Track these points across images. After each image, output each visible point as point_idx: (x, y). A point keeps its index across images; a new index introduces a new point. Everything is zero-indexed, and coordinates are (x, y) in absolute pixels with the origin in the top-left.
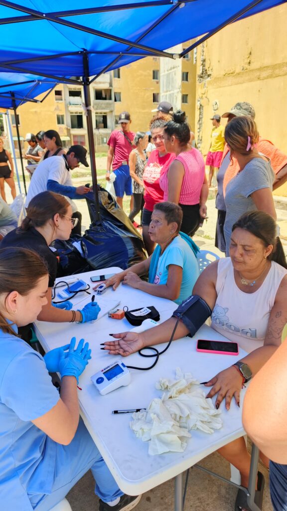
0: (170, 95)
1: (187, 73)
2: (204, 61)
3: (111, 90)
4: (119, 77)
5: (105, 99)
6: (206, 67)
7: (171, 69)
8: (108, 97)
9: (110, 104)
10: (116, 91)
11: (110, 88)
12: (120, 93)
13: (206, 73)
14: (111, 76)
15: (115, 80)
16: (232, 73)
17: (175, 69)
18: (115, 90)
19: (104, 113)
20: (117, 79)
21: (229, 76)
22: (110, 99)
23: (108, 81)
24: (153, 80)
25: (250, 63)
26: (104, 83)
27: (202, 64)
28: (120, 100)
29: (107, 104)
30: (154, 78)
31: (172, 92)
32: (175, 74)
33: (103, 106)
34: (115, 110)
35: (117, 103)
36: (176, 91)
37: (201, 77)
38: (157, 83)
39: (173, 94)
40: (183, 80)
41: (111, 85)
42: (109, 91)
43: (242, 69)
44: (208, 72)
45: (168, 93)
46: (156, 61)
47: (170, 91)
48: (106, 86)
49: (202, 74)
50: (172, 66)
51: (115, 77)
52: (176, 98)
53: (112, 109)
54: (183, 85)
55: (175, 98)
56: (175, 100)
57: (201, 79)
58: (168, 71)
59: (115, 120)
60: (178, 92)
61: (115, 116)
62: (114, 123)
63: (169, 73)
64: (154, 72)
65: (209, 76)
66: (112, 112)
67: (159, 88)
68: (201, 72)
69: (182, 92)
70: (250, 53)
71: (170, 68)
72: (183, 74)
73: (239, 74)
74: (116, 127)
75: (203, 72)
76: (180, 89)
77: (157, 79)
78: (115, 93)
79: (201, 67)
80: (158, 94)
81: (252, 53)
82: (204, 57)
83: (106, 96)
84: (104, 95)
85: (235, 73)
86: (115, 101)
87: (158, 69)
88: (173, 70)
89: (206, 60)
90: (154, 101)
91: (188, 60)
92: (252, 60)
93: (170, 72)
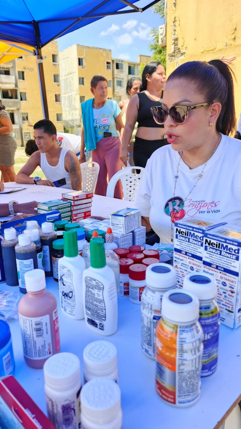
0: (69, 96)
1: (83, 78)
2: (176, 39)
3: (16, 91)
4: (23, 79)
5: (11, 98)
6: (179, 46)
7: (68, 75)
8: (14, 96)
9: (17, 103)
10: (22, 91)
11: (16, 88)
12: (25, 93)
13: (180, 52)
14: (16, 78)
15: (19, 81)
16: (212, 50)
17: (72, 75)
18: (20, 90)
19: (11, 111)
20: (21, 80)
21: (208, 53)
22: (16, 98)
23: (14, 82)
24: (54, 83)
25: (235, 39)
26: (9, 83)
27: (174, 43)
28: (26, 100)
29: (14, 102)
30: (55, 81)
31: (70, 94)
32: (72, 79)
33: (10, 104)
34: (22, 108)
35: (23, 102)
36: (74, 93)
37: (172, 56)
38: (58, 85)
39: (71, 95)
40: (80, 84)
41: (16, 86)
42: (15, 91)
43: (225, 45)
44: (181, 50)
45: (67, 95)
46: (56, 66)
47: (68, 93)
48: (12, 87)
49: (174, 53)
50: (69, 73)
51: (19, 78)
52: (75, 99)
53: (19, 107)
54: (80, 89)
55: (73, 99)
56: (73, 101)
57: (173, 58)
58: (65, 76)
59: (22, 117)
60: (76, 94)
61: (22, 113)
62: (21, 119)
63: (67, 79)
64: (54, 76)
65: (182, 54)
66: (18, 109)
67: (60, 90)
68: (173, 50)
69: (80, 94)
70: (236, 29)
71: (67, 73)
72: (80, 79)
73: (221, 50)
74: (23, 123)
75: (175, 51)
76: (77, 91)
77: (57, 82)
78: (21, 93)
79: (173, 46)
80: (59, 95)
81: (237, 28)
82: (176, 37)
83: (12, 95)
84: (10, 95)
85: (216, 50)
86: (21, 99)
87: (58, 74)
88: (70, 76)
89: (179, 39)
90: (56, 101)
91: (83, 68)
92: (238, 36)
93: (67, 77)
